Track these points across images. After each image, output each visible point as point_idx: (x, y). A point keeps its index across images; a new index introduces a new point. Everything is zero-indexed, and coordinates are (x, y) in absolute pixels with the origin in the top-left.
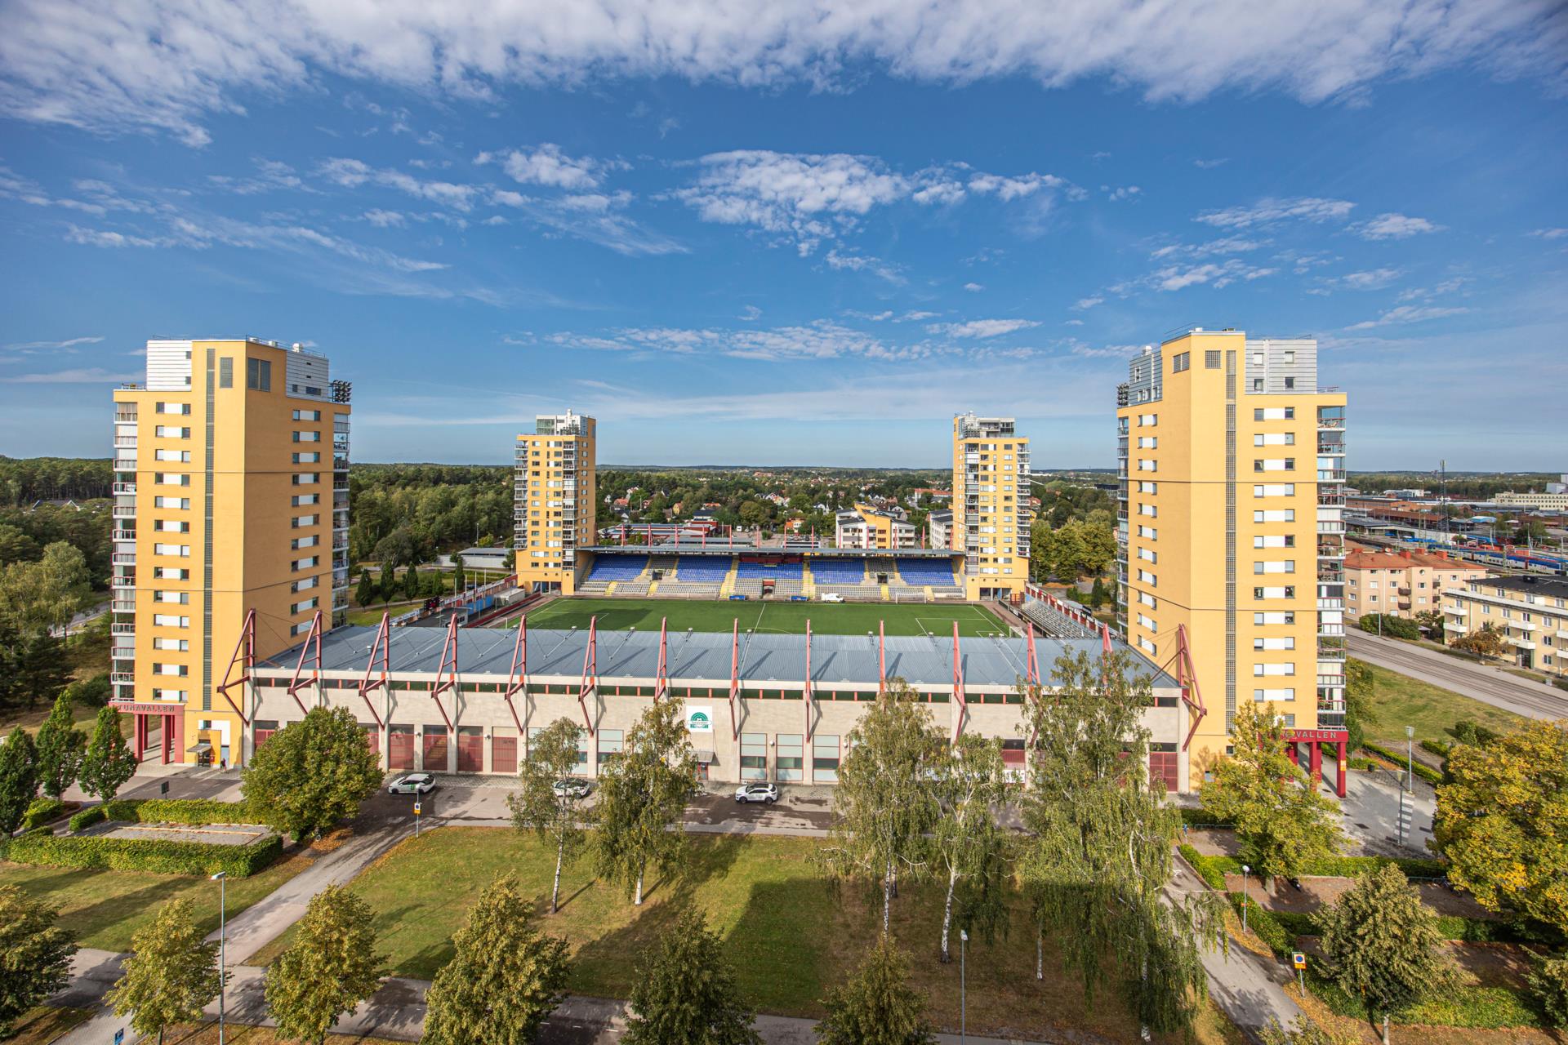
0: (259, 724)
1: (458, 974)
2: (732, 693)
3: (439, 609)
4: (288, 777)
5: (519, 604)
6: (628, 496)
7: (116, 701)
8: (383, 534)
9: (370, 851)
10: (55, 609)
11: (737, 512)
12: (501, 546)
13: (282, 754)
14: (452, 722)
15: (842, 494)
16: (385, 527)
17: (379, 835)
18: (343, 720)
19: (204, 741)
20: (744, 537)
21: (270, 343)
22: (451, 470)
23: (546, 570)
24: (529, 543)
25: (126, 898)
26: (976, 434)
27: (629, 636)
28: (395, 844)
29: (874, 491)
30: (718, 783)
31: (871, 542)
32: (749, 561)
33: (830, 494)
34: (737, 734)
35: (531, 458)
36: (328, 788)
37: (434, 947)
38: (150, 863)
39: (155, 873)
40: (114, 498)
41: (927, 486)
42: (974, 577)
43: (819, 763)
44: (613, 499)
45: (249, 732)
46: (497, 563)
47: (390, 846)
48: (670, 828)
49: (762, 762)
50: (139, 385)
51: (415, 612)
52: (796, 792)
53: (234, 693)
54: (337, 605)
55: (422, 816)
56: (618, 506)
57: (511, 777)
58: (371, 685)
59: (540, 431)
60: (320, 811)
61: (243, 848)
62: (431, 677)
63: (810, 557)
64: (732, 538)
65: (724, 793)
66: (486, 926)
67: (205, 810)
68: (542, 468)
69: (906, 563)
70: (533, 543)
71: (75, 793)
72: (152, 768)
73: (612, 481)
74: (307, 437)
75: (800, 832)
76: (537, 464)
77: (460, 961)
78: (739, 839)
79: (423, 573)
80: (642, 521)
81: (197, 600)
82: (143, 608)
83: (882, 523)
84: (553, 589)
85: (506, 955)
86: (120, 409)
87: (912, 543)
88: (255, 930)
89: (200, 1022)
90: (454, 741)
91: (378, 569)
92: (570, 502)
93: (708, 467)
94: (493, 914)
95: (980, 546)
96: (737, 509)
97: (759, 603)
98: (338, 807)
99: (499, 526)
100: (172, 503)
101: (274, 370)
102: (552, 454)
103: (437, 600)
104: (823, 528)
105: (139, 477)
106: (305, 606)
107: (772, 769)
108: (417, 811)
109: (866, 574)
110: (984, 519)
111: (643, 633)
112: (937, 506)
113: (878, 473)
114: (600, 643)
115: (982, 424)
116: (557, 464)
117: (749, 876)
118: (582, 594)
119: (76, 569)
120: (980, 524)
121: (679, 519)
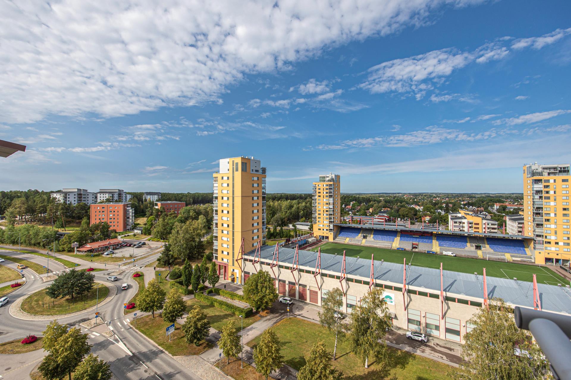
0: (245, 272)
1: (307, 372)
2: (403, 290)
3: (290, 242)
4: (254, 290)
5: (314, 243)
6: (351, 205)
7: (214, 260)
8: (273, 216)
9: (275, 320)
10: (201, 233)
11: (398, 212)
12: (307, 222)
13: (252, 283)
14: (297, 282)
15: (451, 205)
16: (273, 214)
17: (277, 315)
18: (267, 275)
19: (233, 275)
20: (402, 223)
21: (247, 157)
22: (291, 195)
23: (323, 231)
24: (317, 221)
25: (219, 316)
26: (541, 174)
27: (357, 260)
28: (282, 319)
29: (469, 204)
30: (397, 327)
31: (470, 229)
32: (405, 234)
33: (444, 205)
34: (406, 308)
35: (318, 191)
36: (264, 296)
37: (296, 358)
38: (223, 308)
39: (224, 311)
40: (213, 203)
41: (503, 202)
42: (540, 251)
43: (448, 330)
44: (345, 206)
45: (243, 274)
46: (306, 228)
47: (281, 319)
48: (380, 341)
49: (418, 323)
50: (218, 172)
51: (283, 242)
52: (436, 341)
53: (239, 261)
54: (263, 238)
55: (290, 312)
56: (347, 209)
57: (316, 305)
58: (274, 265)
59: (320, 181)
60: (262, 302)
61: (243, 309)
62: (290, 265)
63: (436, 234)
64: (396, 224)
65: (401, 332)
66: (316, 357)
67: (234, 295)
68: (321, 194)
69: (492, 241)
70: (319, 221)
71: (207, 284)
72: (222, 281)
73: (346, 199)
74: (255, 185)
75: (440, 360)
76: (320, 193)
77: (307, 367)
78: (408, 355)
79: (285, 229)
80: (357, 215)
81: (231, 233)
82: (219, 235)
83: (478, 220)
84: (326, 239)
85: (323, 371)
86: (214, 179)
87: (496, 231)
88: (248, 335)
89: (237, 358)
90: (298, 289)
91: (272, 227)
92: (331, 207)
93: (383, 193)
94: (318, 354)
95: (544, 235)
96: (398, 211)
97: (411, 253)
98: (267, 302)
99: (307, 215)
100: (225, 205)
101: (248, 165)
102: (325, 189)
103: (289, 239)
104: (442, 221)
105: (218, 198)
106: (256, 238)
107: (424, 328)
108: (288, 310)
109: (468, 244)
110: (548, 220)
111: (363, 259)
112: (510, 212)
113: (470, 196)
114: (347, 261)
115: (544, 168)
116: (327, 193)
117: (415, 372)
118: (336, 241)
119: (205, 223)
120: (544, 223)
121: (372, 214)
